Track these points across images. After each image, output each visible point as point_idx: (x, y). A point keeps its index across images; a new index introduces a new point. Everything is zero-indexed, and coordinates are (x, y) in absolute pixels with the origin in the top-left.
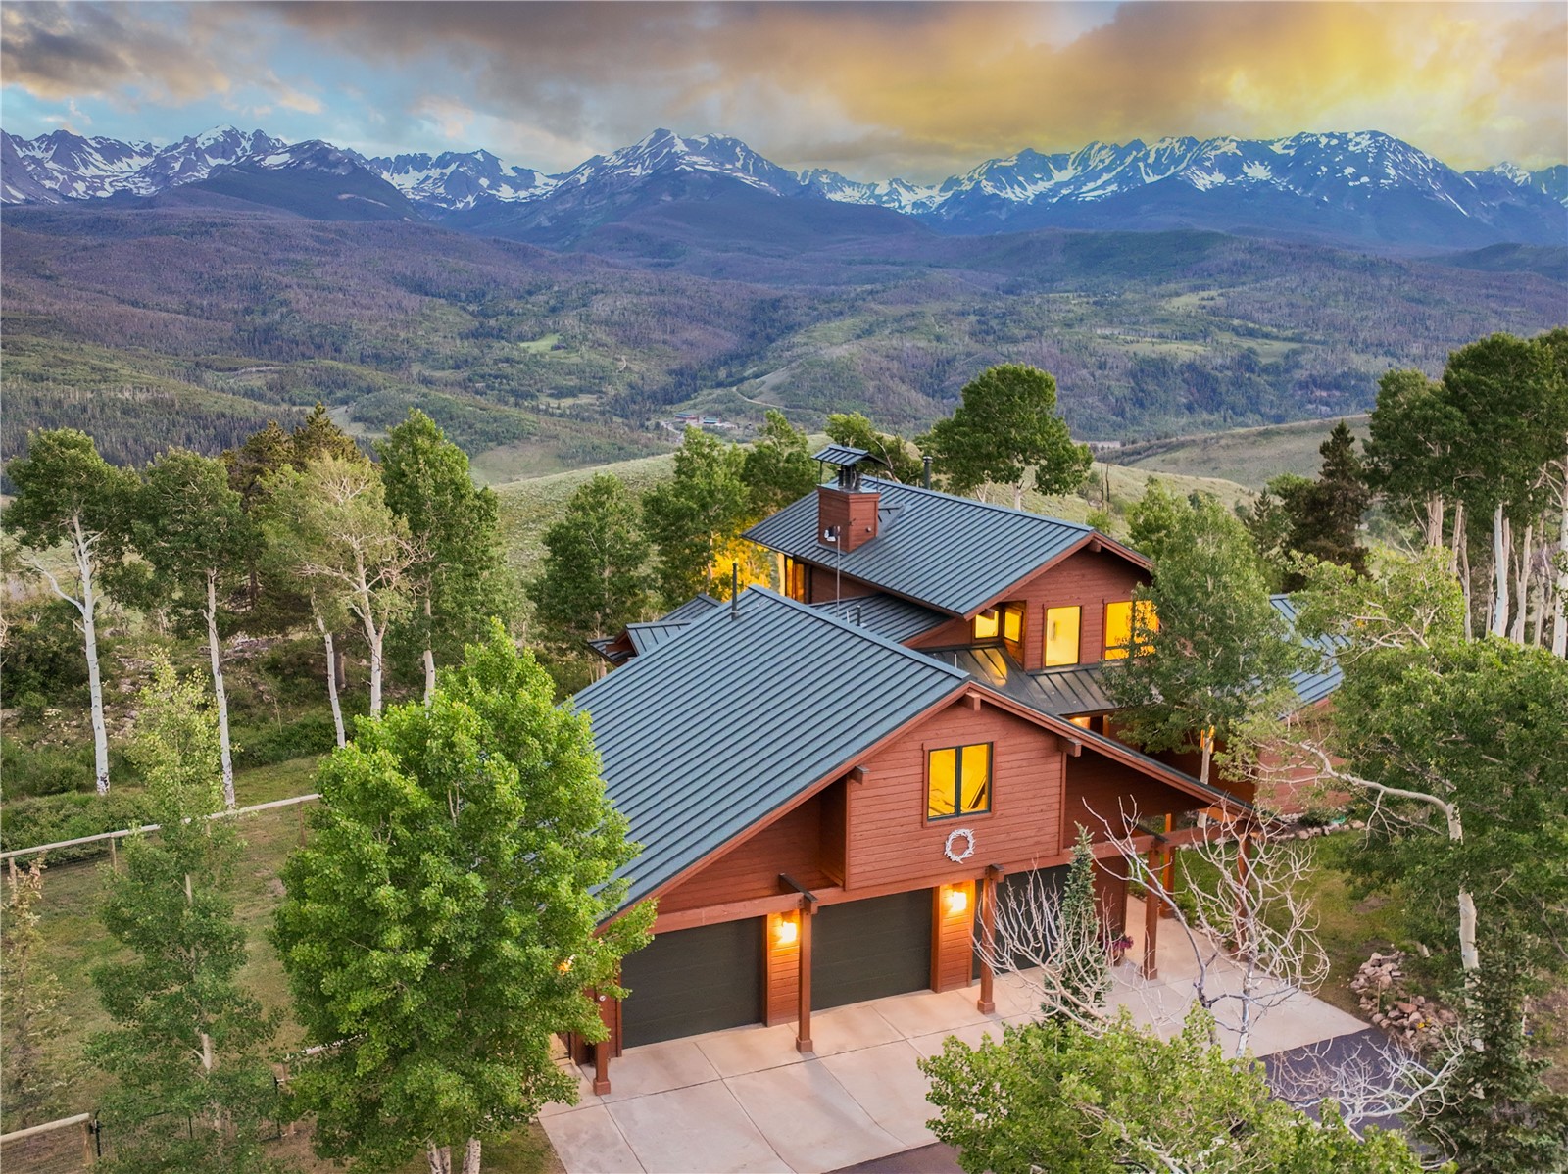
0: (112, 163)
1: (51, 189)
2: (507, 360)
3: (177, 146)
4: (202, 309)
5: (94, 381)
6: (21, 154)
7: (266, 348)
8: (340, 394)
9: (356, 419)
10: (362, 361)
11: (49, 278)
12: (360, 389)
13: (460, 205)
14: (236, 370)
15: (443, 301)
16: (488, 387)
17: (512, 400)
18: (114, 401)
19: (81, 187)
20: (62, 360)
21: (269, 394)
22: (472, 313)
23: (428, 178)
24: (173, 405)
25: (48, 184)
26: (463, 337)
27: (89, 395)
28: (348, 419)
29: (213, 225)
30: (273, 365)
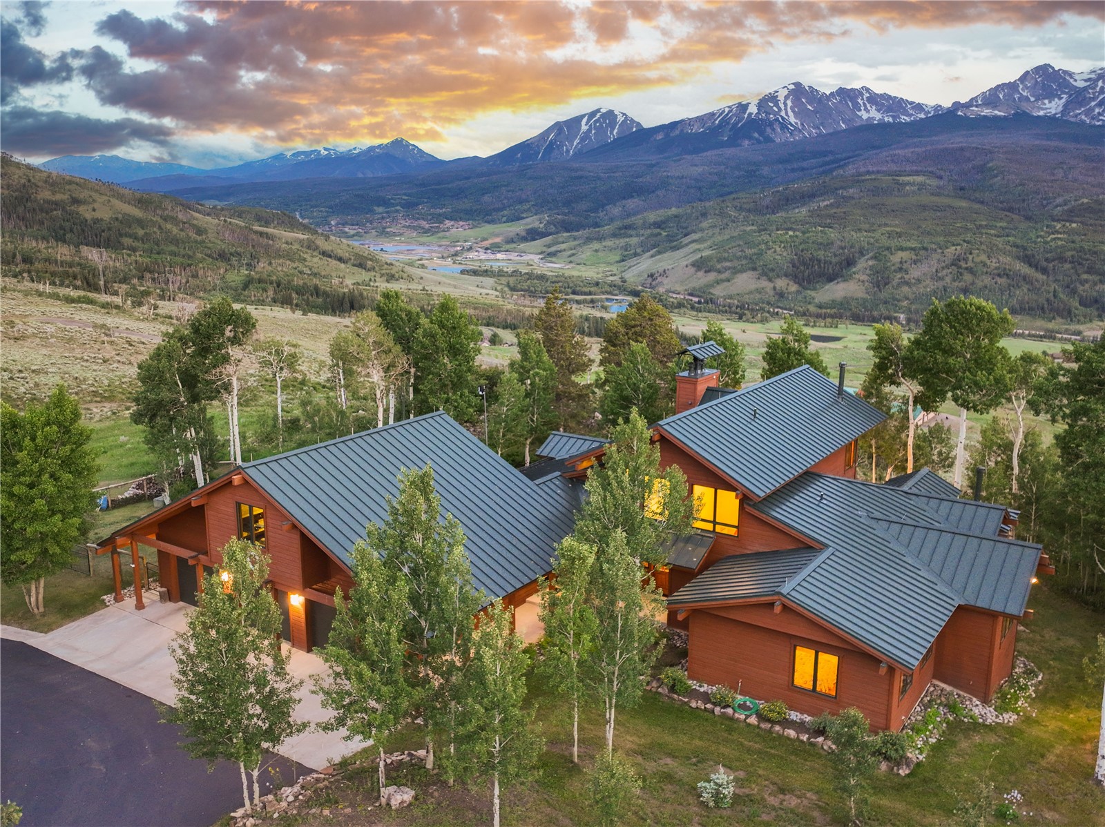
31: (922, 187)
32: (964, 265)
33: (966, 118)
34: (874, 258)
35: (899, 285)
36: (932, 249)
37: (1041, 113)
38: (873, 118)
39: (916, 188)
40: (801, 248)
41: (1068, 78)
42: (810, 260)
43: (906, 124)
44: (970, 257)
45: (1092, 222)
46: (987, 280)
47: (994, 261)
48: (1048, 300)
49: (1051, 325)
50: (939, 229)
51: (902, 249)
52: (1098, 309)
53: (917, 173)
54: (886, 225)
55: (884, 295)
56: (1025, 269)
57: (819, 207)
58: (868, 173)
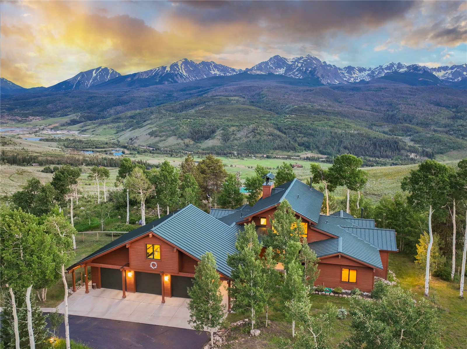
0: (361, 73)
1: (345, 80)
2: (461, 125)
3: (377, 68)
4: (376, 110)
5: (345, 128)
6: (339, 72)
7: (390, 120)
8: (409, 133)
9: (412, 140)
10: (417, 125)
11: (340, 102)
12: (415, 132)
13: (456, 80)
14: (382, 126)
15: (445, 108)
16: (454, 133)
17: (461, 137)
18: (349, 133)
19: (352, 79)
20: (339, 122)
21: (389, 133)
22: (453, 112)
23: (447, 73)
24: (363, 135)
25: (345, 79)
26: (449, 118)
27: (343, 131)
28: (410, 140)
29: (382, 88)
30: (392, 125)
31: (238, 101)
32: (257, 132)
33: (251, 75)
34: (223, 129)
35: (233, 140)
36: (244, 126)
37: (278, 73)
38: (216, 74)
39: (235, 102)
40: (194, 126)
41: (286, 61)
42: (198, 131)
43: (229, 76)
44: (258, 128)
45: (300, 114)
46: (265, 137)
47: (267, 130)
48: (287, 144)
49: (289, 154)
50: (246, 118)
51: (233, 126)
52: (304, 147)
53: (235, 96)
54: (226, 116)
55: (228, 144)
56: (278, 133)
57: (199, 109)
58: (217, 96)
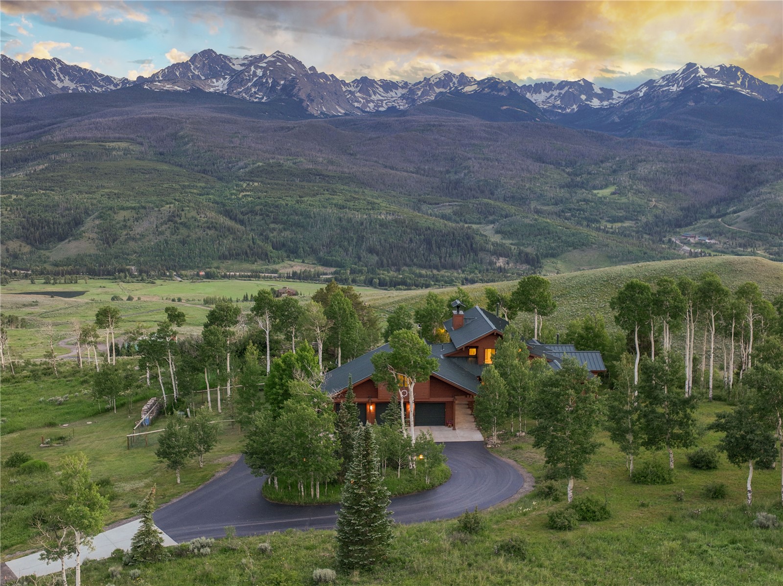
0: (387, 92)
1: (357, 107)
2: (584, 200)
3: (420, 82)
4: (424, 171)
5: (367, 209)
6: (344, 89)
7: (454, 192)
8: (491, 218)
9: (497, 232)
10: (505, 200)
11: (351, 155)
12: (502, 216)
13: (568, 111)
14: (438, 204)
15: (552, 166)
16: (572, 215)
17: (585, 223)
18: (376, 219)
19: (371, 105)
20: (354, 198)
21: (454, 217)
22: (568, 173)
23: (552, 95)
24: (405, 222)
25: (356, 104)
26: (562, 187)
27: (365, 216)
28: (494, 232)
29: (434, 126)
30: (457, 202)
31: (127, 151)
32: (179, 221)
33: (151, 92)
34: (99, 217)
35: (126, 241)
36: (149, 208)
37: (212, 90)
38: (68, 88)
39: (121, 153)
40: (28, 210)
41: (228, 62)
42: (39, 221)
43: (99, 94)
44: (183, 213)
45: (270, 181)
46: (199, 233)
47: (203, 216)
48: (249, 246)
49: (254, 267)
50: (152, 189)
51: (123, 209)
52: (286, 251)
53: (119, 140)
54: (103, 187)
55: (113, 250)
56: (229, 223)
57: (35, 171)
58: (75, 139)
